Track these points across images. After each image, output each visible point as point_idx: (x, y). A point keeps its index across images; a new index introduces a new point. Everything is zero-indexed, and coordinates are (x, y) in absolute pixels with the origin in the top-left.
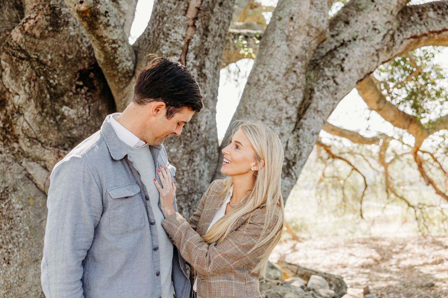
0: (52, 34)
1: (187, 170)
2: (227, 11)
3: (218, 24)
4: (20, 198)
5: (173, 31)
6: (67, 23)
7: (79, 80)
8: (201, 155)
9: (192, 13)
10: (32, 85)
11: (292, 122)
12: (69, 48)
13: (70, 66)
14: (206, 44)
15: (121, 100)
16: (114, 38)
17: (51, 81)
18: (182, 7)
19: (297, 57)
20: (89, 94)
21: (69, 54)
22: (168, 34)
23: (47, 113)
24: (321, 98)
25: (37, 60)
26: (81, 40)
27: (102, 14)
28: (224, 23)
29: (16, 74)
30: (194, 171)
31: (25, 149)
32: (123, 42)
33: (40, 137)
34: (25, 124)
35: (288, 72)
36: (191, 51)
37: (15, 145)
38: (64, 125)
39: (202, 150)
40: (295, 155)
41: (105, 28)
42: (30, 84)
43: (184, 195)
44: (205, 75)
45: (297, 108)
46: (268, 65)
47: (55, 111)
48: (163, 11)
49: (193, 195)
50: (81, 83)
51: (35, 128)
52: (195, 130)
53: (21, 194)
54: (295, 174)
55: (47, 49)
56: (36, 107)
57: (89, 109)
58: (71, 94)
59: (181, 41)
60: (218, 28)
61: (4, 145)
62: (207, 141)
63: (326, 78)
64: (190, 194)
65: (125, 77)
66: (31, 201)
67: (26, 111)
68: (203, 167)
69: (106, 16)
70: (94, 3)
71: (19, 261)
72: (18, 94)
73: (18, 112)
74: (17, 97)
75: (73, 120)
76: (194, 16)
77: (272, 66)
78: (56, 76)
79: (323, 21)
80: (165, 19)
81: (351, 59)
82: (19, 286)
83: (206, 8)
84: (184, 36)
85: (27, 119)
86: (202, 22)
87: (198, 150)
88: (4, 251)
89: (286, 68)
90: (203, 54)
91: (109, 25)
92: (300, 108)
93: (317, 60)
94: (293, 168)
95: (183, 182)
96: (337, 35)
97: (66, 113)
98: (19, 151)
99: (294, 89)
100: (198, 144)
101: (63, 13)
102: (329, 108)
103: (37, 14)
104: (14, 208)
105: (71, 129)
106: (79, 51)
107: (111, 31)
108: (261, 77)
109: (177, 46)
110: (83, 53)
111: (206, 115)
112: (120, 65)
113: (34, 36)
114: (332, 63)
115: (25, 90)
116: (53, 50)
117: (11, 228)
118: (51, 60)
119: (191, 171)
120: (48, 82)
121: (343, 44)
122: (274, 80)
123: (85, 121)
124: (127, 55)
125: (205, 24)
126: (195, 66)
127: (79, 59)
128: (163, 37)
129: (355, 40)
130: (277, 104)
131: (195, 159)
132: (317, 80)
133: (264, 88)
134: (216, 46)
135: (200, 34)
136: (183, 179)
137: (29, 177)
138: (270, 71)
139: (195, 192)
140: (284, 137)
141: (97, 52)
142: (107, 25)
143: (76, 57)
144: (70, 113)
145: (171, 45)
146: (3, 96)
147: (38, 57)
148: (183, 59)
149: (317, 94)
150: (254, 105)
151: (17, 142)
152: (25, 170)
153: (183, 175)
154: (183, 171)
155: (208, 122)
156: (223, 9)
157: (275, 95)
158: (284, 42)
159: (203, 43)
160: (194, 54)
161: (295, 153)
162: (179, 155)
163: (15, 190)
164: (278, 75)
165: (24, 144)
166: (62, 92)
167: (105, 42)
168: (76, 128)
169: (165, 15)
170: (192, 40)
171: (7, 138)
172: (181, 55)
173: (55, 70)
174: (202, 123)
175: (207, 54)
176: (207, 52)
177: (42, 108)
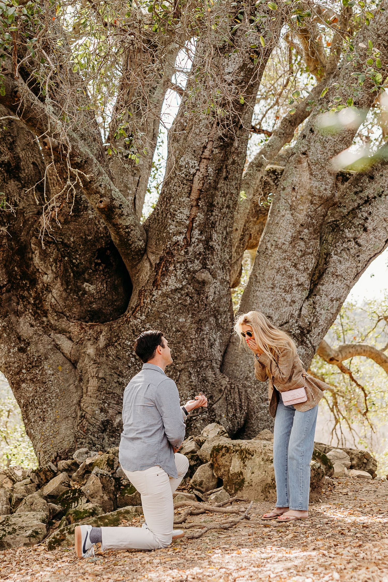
0: (74, 219)
1: (195, 338)
2: (233, 183)
3: (224, 196)
4: (51, 366)
5: (179, 211)
6: (86, 208)
7: (97, 258)
8: (210, 324)
9: (194, 195)
10: (58, 266)
11: (304, 289)
12: (89, 230)
13: (90, 247)
14: (212, 218)
15: (135, 275)
16: (127, 224)
17: (74, 261)
18: (186, 190)
19: (302, 225)
20: (106, 270)
21: (89, 236)
22: (175, 214)
23: (71, 290)
24: (340, 262)
25: (62, 242)
26: (99, 222)
27: (117, 208)
28: (232, 194)
29: (44, 255)
30: (203, 339)
31: (52, 322)
32: (135, 226)
33: (65, 311)
34: (53, 300)
35: (294, 240)
36: (196, 228)
37: (45, 319)
38: (85, 300)
39: (212, 319)
40: (310, 322)
41: (120, 218)
42: (56, 264)
43: (193, 361)
44: (212, 247)
45: (309, 274)
46: (275, 234)
47: (77, 287)
48: (169, 193)
49: (202, 362)
50: (99, 261)
51: (62, 303)
52: (202, 300)
53: (51, 362)
54: (310, 342)
55: (70, 232)
56: (62, 285)
57: (107, 284)
58: (91, 271)
59: (186, 220)
60: (225, 200)
61: (35, 319)
62: (218, 311)
63: (346, 240)
64: (199, 361)
65: (137, 255)
66: (60, 368)
67: (53, 288)
68: (214, 336)
69: (120, 209)
70: (109, 201)
71: (53, 418)
72: (46, 274)
73: (47, 290)
74: (46, 276)
75: (92, 295)
76: (197, 197)
77: (278, 235)
78: (78, 256)
79: (326, 189)
80: (172, 200)
81: (375, 217)
82: (54, 437)
83: (208, 189)
84: (189, 215)
85: (55, 296)
86: (205, 201)
87: (207, 320)
88: (40, 411)
89: (292, 237)
90: (209, 228)
92: (314, 274)
93: (337, 221)
94: (308, 336)
95: (192, 349)
96: (361, 191)
97: (87, 289)
98: (47, 325)
99: (303, 255)
100: (205, 314)
101: (83, 199)
102: (352, 271)
103: (62, 203)
104: (46, 374)
105: (91, 303)
106: (97, 232)
107: (125, 219)
108: (269, 245)
109: (183, 225)
110: (100, 233)
111: (213, 286)
112: (133, 245)
114: (353, 223)
115: (52, 270)
116: (75, 232)
117: (45, 391)
118: (74, 242)
119: (199, 339)
120: (71, 261)
121: (368, 201)
122: (280, 248)
123: (103, 295)
124: (139, 236)
125: (208, 202)
126: (200, 241)
127: (97, 239)
128: (170, 217)
129: (380, 196)
130: (286, 271)
131: (204, 328)
132: (335, 243)
133: (271, 256)
134: (224, 217)
135: (204, 212)
136: (191, 346)
137: (57, 347)
138: (276, 240)
139: (204, 360)
140: (296, 304)
141: (113, 235)
142: (122, 215)
143: (95, 237)
144: (90, 289)
145: (177, 224)
146: (33, 276)
147: (63, 240)
148: (188, 236)
149: (335, 257)
150: (263, 274)
151: (46, 317)
152: (54, 341)
153: (192, 343)
154: (192, 339)
155: (217, 292)
156: (230, 182)
157: (282, 263)
158: (288, 212)
159: (207, 219)
160: (199, 230)
161: (311, 320)
162: (188, 324)
163: (46, 358)
164: (284, 244)
165: (52, 319)
166: (83, 270)
167: (120, 228)
168: (95, 302)
169: (171, 197)
170: (197, 219)
171: (38, 313)
172: (186, 233)
173: (77, 251)
174: (209, 294)
175: (214, 227)
176: (213, 225)
177: (68, 286)
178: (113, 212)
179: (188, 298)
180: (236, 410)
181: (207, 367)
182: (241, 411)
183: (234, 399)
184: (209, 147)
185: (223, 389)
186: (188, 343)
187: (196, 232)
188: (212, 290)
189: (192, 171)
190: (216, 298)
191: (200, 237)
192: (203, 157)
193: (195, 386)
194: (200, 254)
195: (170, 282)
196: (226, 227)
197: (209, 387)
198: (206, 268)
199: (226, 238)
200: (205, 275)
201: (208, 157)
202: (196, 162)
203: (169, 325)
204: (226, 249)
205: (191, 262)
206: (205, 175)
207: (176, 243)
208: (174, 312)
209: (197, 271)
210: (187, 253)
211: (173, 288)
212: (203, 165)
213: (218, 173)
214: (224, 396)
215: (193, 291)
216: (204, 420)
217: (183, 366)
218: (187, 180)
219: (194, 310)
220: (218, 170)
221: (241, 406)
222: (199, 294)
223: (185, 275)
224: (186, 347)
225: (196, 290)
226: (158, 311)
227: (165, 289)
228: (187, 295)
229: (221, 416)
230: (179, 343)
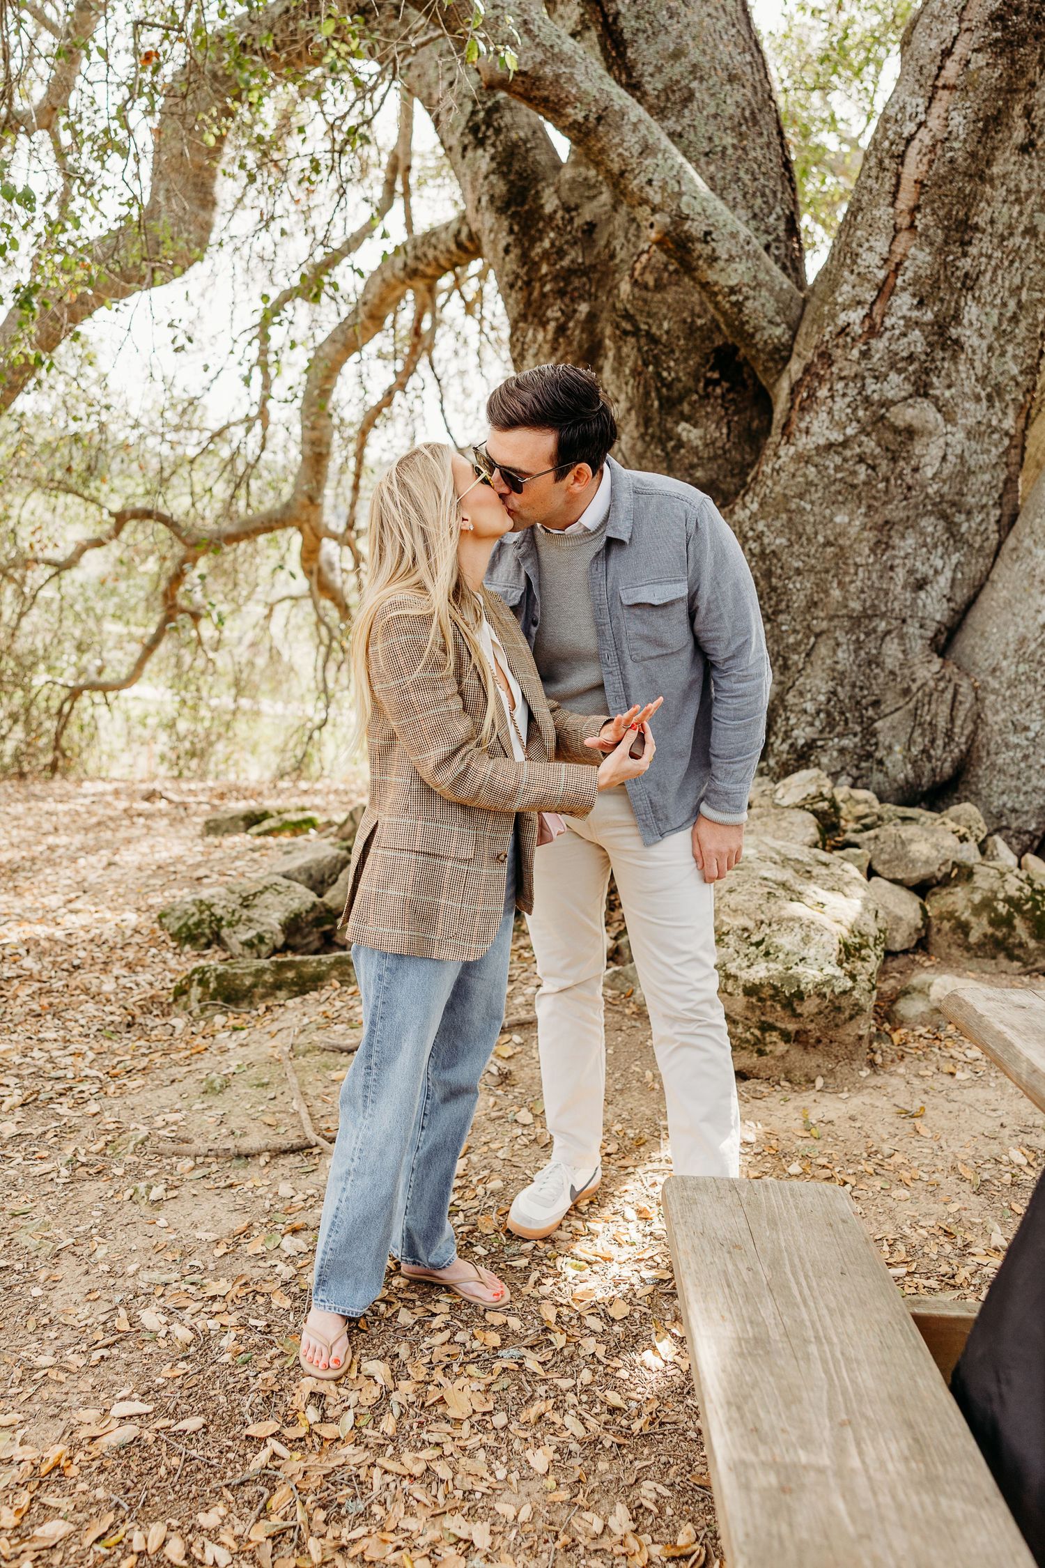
0: (674, 277)
3: (1018, 201)
5: (867, 245)
7: (712, 369)
8: (924, 534)
9: (907, 198)
10: (637, 383)
13: (699, 342)
14: (964, 262)
16: (732, 283)
17: (665, 374)
18: (887, 187)
20: (731, 396)
21: (699, 317)
22: (858, 255)
23: (653, 437)
25: (648, 333)
27: (699, 240)
29: (619, 363)
30: (892, 568)
32: (754, 289)
36: (904, 289)
38: (679, 460)
39: (929, 523)
41: (710, 266)
42: (634, 380)
43: (850, 617)
44: (957, 342)
47: (667, 432)
49: (876, 621)
50: (716, 375)
52: (901, 476)
55: (664, 310)
56: (637, 425)
57: (730, 427)
58: (695, 397)
59: (880, 268)
60: (1021, 213)
62: (955, 504)
64: (870, 618)
65: (773, 360)
68: (938, 562)
69: (706, 242)
70: (673, 222)
75: (695, 450)
76: (911, 204)
78: (672, 364)
80: (860, 218)
83: (943, 178)
84: (886, 255)
86: (934, 213)
90: (951, 290)
91: (716, 259)
95: (852, 588)
97: (684, 436)
105: (693, 466)
107: (722, 270)
109: (869, 281)
111: (942, 441)
112: (758, 337)
113: (645, 287)
115: (627, 393)
116: (674, 310)
118: (668, 332)
119: (878, 567)
120: (658, 375)
123: (720, 452)
124: (771, 314)
125: (949, 216)
126: (914, 324)
128: (849, 262)
131: (896, 541)
134: (1012, 262)
135: (931, 244)
136: (852, 582)
139: (883, 615)
142: (713, 259)
144: (692, 436)
145: (857, 281)
147: (651, 326)
148: (877, 310)
153: (857, 574)
154: (857, 565)
155: (952, 458)
159: (945, 264)
160: (914, 295)
162: (853, 531)
166: (680, 394)
167: (716, 294)
168: (702, 465)
169: (860, 209)
170: (906, 264)
172: (873, 303)
173: (672, 351)
174: (927, 459)
175: (972, 288)
176: (969, 283)
177: (646, 427)
178: (689, 251)
179: (862, 469)
180: (933, 741)
181: (888, 632)
182: (945, 745)
183: (936, 715)
184: (959, 50)
185: (914, 687)
186: (846, 573)
187: (903, 302)
188: (935, 451)
189: (910, 128)
190: (946, 472)
191: (915, 314)
192: (940, 83)
193: (843, 673)
194: (911, 358)
195: (815, 428)
196: (1019, 288)
197: (880, 680)
198: (926, 395)
199: (1014, 319)
200: (920, 413)
201: (951, 82)
202: (920, 101)
203: (809, 529)
204: (1010, 348)
205: (876, 378)
206: (940, 136)
207: (843, 330)
208: (823, 498)
209: (894, 403)
210: (865, 355)
211: (822, 442)
212: (938, 108)
213: (985, 130)
214: (911, 705)
215: (878, 450)
216: (842, 751)
217: (824, 625)
218: (892, 157)
219: (875, 498)
220: (987, 119)
221: (949, 735)
222: (894, 460)
223: (855, 410)
224: (839, 583)
225: (887, 449)
226: (785, 495)
227: (804, 443)
228: (861, 459)
229: (890, 748)
230: (827, 571)
